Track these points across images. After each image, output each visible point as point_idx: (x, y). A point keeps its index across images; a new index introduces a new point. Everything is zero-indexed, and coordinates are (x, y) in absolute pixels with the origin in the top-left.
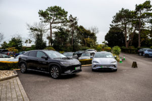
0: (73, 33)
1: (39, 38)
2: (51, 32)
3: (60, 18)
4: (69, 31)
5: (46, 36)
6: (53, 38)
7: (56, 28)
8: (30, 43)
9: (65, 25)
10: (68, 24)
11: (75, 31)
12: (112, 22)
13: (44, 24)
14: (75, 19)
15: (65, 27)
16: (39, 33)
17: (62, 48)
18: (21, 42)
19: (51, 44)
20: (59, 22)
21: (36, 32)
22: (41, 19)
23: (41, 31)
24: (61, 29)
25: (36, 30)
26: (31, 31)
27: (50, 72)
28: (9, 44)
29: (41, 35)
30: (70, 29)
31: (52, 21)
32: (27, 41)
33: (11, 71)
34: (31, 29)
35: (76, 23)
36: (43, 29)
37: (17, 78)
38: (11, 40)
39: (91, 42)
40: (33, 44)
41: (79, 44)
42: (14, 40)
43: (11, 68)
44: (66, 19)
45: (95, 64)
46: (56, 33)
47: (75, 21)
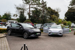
0: (44, 11)
1: (22, 14)
2: (30, 10)
3: (35, 2)
4: (41, 10)
5: (27, 13)
6: (31, 15)
7: (33, 8)
8: (16, 16)
9: (39, 6)
10: (41, 6)
11: (45, 10)
12: (69, 5)
13: (25, 5)
14: (45, 3)
15: (39, 8)
16: (22, 11)
17: (36, 21)
18: (10, 16)
19: (30, 18)
20: (35, 5)
21: (20, 10)
22: (23, 2)
23: (23, 9)
24: (36, 9)
25: (20, 9)
26: (17, 9)
27: (23, 35)
28: (3, 17)
29: (23, 12)
30: (42, 9)
31: (30, 4)
32: (14, 15)
33: (2, 34)
34: (17, 8)
35: (46, 5)
36: (25, 8)
37: (6, 38)
38: (4, 14)
39: (55, 18)
40: (18, 17)
41: (48, 18)
42: (6, 15)
43: (3, 32)
44: (40, 3)
45: (50, 32)
46: (33, 11)
47: (45, 4)
